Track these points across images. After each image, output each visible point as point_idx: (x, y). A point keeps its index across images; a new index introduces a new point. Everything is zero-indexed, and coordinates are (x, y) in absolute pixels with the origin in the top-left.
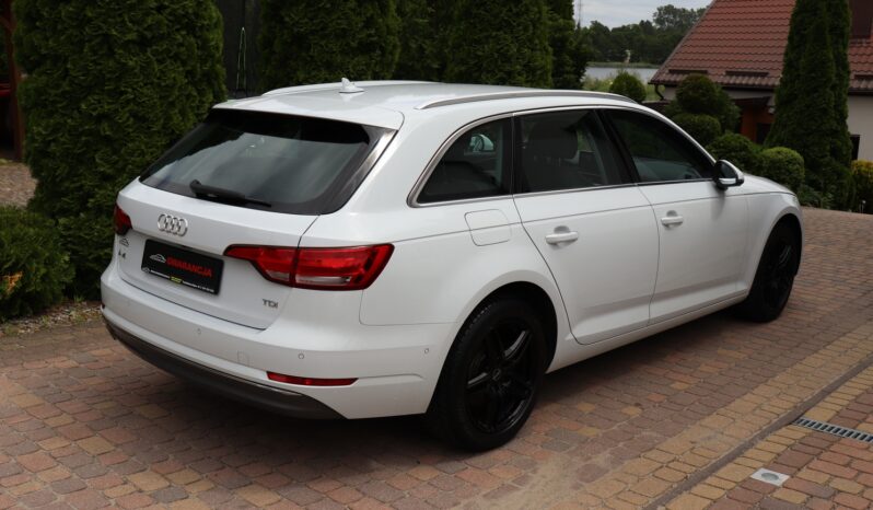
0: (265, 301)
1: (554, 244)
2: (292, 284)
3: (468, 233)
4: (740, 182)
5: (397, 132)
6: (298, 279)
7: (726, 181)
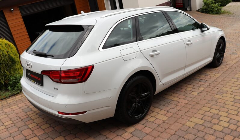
0: (55, 88)
1: (152, 56)
2: (61, 82)
3: (121, 57)
4: (208, 29)
5: (94, 26)
6: (63, 81)
7: (204, 29)
